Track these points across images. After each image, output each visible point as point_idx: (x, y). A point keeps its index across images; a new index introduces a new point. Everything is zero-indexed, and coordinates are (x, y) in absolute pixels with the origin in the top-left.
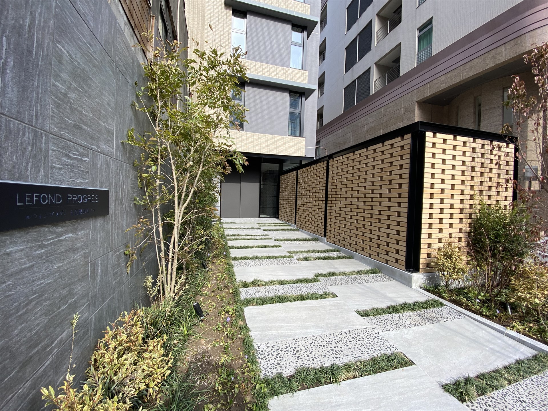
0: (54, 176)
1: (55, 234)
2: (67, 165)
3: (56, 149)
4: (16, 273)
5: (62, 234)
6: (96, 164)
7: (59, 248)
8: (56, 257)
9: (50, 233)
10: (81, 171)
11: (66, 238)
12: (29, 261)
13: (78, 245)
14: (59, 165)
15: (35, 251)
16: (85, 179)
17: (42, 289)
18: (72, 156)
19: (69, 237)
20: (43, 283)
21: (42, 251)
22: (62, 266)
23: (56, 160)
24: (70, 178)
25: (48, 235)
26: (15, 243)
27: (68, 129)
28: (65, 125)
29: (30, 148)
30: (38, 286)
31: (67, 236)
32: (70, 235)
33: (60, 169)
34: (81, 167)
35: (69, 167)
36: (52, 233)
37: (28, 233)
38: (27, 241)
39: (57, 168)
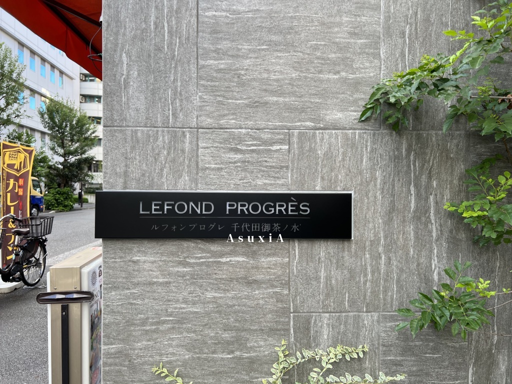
1: (208, 252)
2: (235, 162)
3: (211, 145)
4: (144, 284)
5: (223, 255)
6: (312, 150)
7: (216, 272)
8: (210, 283)
9: (199, 250)
10: (266, 167)
11: (230, 261)
12: (164, 276)
14: (216, 164)
15: (173, 267)
16: (278, 178)
17: (183, 316)
18: (244, 148)
19: (239, 262)
20: (184, 308)
21: (185, 269)
22: (221, 298)
23: (211, 158)
24: (240, 180)
25: (196, 252)
26: (145, 253)
27: (233, 114)
28: (228, 109)
31: (233, 259)
32: (241, 259)
33: (220, 169)
35: (239, 164)
36: (203, 251)
38: (161, 253)
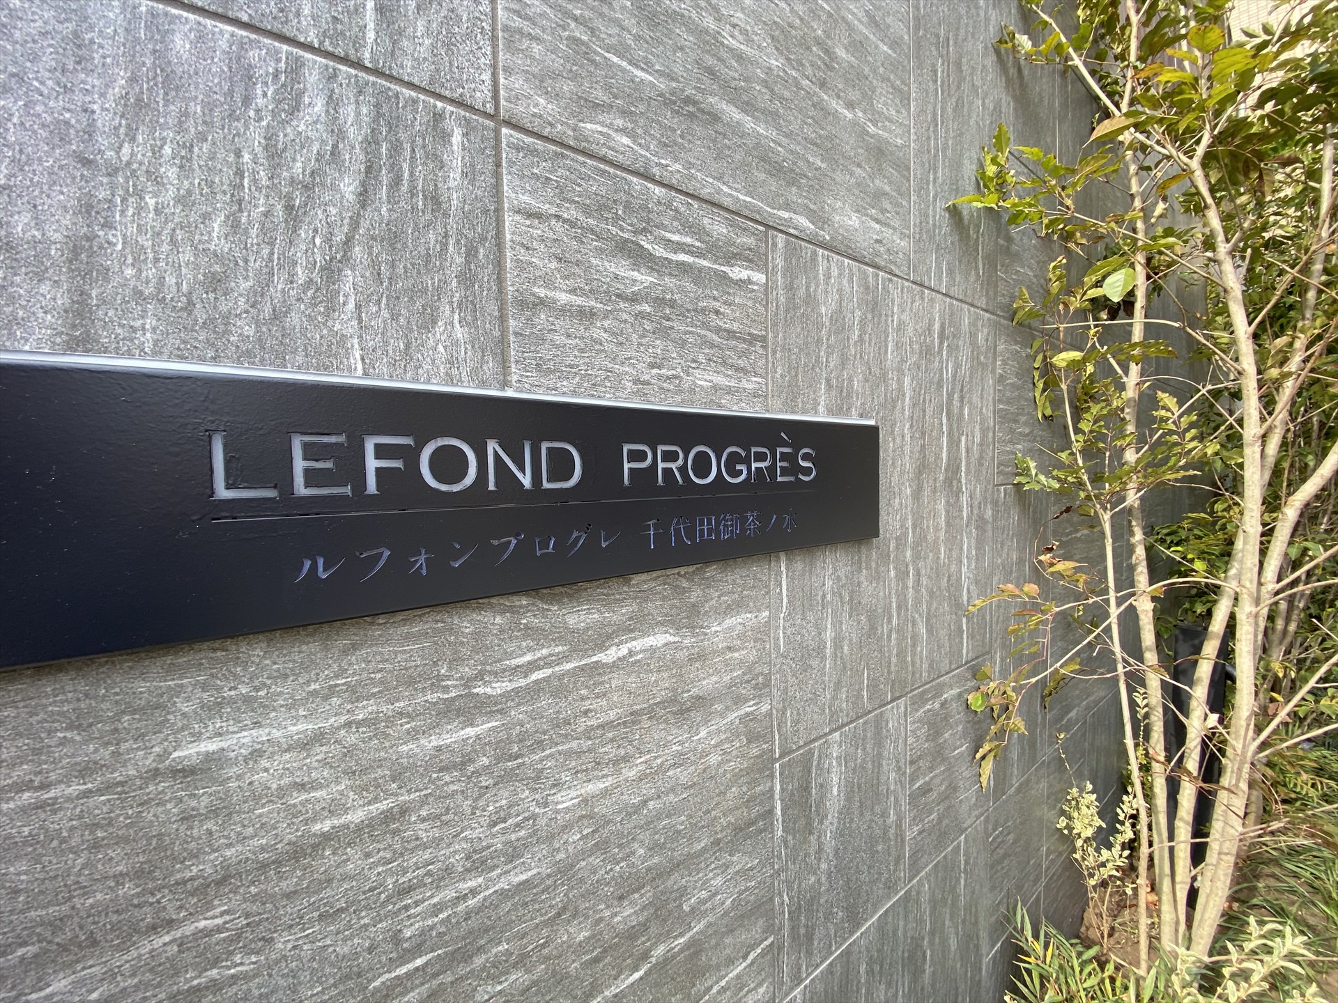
0: (545, 351)
1: (559, 640)
2: (634, 299)
3: (553, 210)
4: (264, 866)
5: (609, 637)
6: (810, 300)
7: (587, 705)
8: (569, 754)
9: (525, 637)
10: (718, 330)
11: (631, 654)
12: (369, 790)
13: (708, 683)
14: (573, 291)
15: (413, 735)
16: (744, 371)
17: (474, 922)
18: (660, 251)
19: (653, 650)
20: (474, 892)
21: (470, 731)
22: (605, 793)
23: (554, 265)
24: (652, 366)
25: (511, 647)
27: (624, 113)
28: (608, 88)
29: (349, 188)
30: (437, 909)
31: (637, 645)
32: (659, 639)
33: (587, 315)
34: (717, 312)
35: (646, 308)
36: (537, 636)
37: (354, 647)
38: (351, 689)
39: (564, 311)
